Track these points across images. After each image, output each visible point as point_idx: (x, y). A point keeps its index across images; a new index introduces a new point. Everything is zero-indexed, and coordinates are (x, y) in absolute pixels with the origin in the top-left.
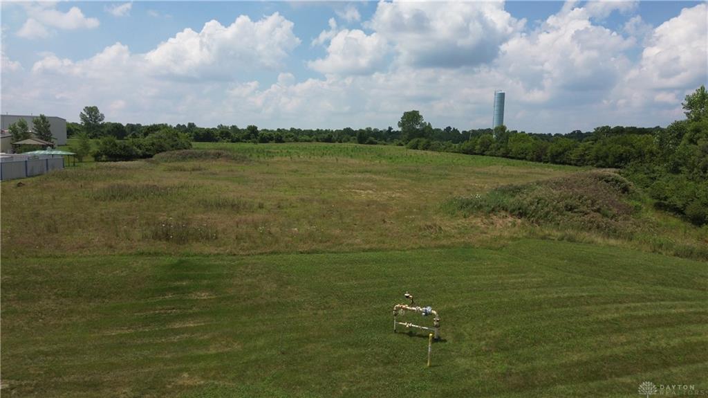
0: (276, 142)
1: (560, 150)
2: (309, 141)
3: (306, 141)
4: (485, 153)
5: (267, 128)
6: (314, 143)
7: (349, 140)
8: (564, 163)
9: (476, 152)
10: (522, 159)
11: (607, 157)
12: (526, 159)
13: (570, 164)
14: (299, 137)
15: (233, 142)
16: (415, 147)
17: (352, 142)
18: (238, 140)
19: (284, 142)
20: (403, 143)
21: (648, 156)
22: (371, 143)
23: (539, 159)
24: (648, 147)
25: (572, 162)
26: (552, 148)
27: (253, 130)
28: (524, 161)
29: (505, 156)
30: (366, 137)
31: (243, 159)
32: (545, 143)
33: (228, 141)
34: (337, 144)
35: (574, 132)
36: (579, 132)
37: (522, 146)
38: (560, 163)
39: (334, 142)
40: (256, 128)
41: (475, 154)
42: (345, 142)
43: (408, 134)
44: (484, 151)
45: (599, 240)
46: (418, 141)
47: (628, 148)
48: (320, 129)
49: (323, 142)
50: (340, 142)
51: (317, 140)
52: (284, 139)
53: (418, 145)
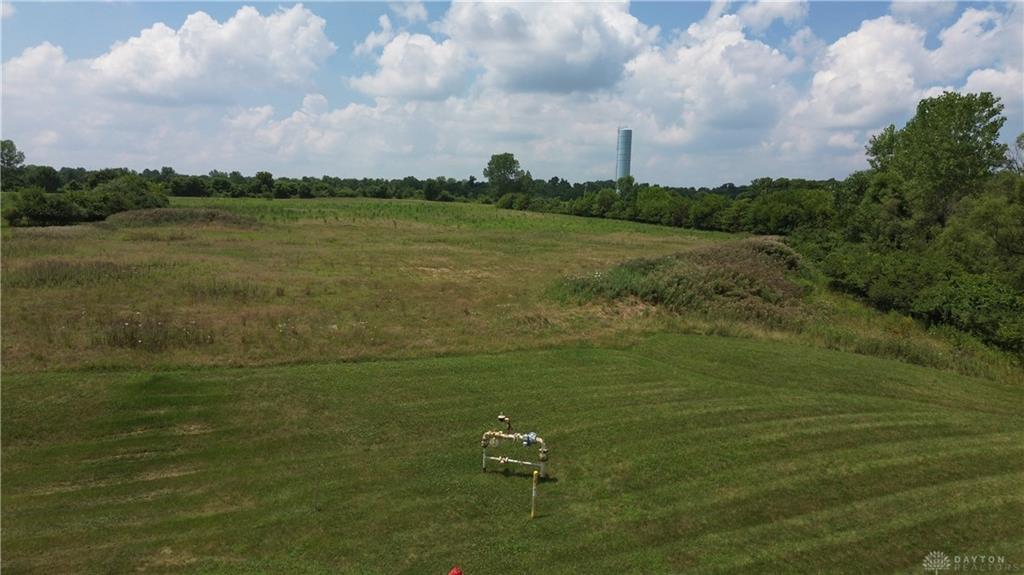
0: (302, 197)
1: (707, 210)
2: (352, 196)
3: (347, 195)
4: (606, 214)
5: (287, 177)
6: (358, 198)
7: (412, 195)
8: (712, 229)
9: (594, 213)
10: (655, 223)
11: (768, 220)
12: (662, 224)
13: (720, 230)
14: (336, 190)
15: (234, 196)
16: (509, 206)
17: (416, 198)
18: (241, 194)
19: (312, 197)
20: (491, 200)
21: (820, 218)
22: (445, 199)
23: (678, 223)
24: (820, 206)
25: (723, 227)
26: (696, 207)
27: (265, 179)
28: (658, 226)
29: (633, 218)
30: (437, 191)
31: (251, 222)
32: (686, 201)
33: (227, 196)
34: (394, 201)
35: (725, 185)
36: (731, 185)
37: (656, 204)
38: (707, 229)
39: (389, 197)
40: (270, 176)
41: (592, 216)
42: (406, 197)
43: (498, 187)
44: (604, 212)
45: (760, 333)
46: (513, 198)
47: (795, 207)
48: (368, 178)
49: (374, 197)
50: (399, 197)
51: (365, 195)
52: (313, 192)
53: (512, 203)
